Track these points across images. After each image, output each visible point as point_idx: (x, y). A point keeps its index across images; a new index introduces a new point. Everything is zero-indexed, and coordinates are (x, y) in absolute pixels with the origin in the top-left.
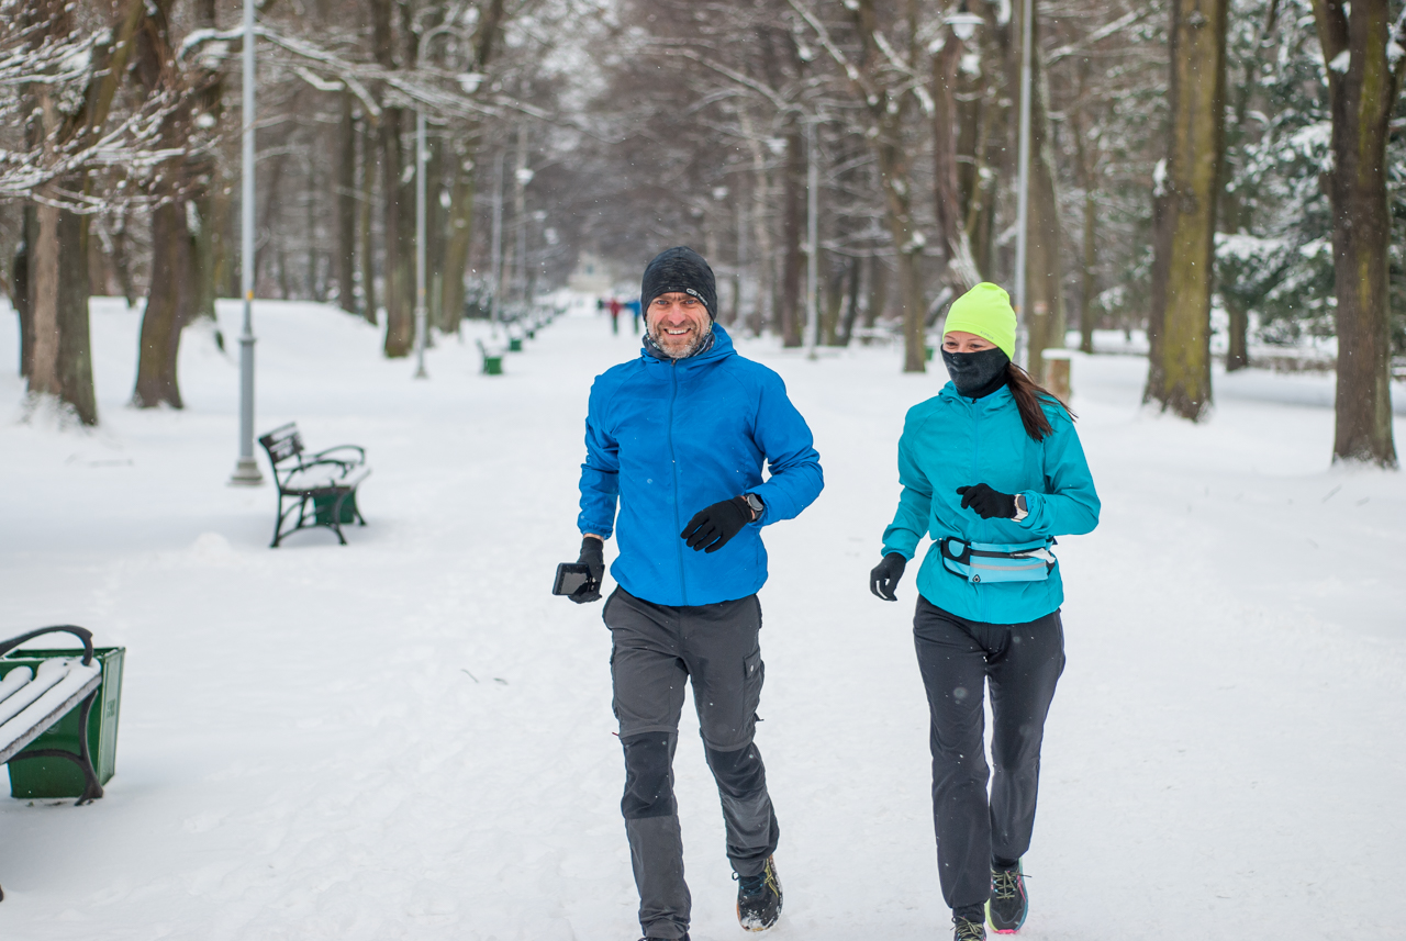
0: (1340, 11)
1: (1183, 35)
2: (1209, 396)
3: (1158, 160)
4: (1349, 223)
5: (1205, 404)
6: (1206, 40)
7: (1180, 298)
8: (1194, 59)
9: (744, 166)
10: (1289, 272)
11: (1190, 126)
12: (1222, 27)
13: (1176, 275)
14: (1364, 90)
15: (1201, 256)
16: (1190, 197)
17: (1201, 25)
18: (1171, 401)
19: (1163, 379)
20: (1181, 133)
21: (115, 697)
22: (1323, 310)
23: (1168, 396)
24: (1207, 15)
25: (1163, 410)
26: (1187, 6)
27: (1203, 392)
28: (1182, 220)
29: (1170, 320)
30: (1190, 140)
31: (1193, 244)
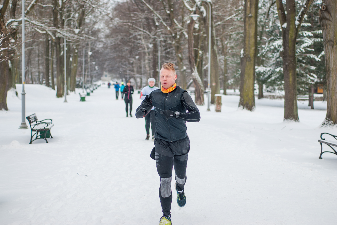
0: (284, 13)
1: (247, 19)
2: (254, 105)
3: (242, 49)
4: (287, 64)
5: (254, 107)
6: (253, 20)
7: (247, 81)
8: (250, 25)
9: (143, 51)
10: (273, 75)
11: (249, 41)
12: (256, 17)
13: (246, 76)
14: (290, 32)
15: (252, 72)
16: (249, 58)
17: (251, 17)
18: (245, 106)
19: (243, 101)
20: (247, 42)
22: (281, 84)
23: (245, 105)
24: (253, 14)
25: (243, 108)
26: (248, 12)
27: (253, 104)
28: (247, 63)
29: (245, 87)
30: (249, 44)
31: (250, 69)
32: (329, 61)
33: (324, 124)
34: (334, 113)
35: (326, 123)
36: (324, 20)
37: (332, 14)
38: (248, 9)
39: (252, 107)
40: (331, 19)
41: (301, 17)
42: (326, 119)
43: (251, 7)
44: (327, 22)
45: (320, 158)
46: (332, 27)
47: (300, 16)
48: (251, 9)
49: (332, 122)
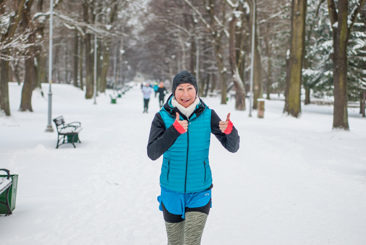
0: (335, 11)
1: (294, 17)
2: (300, 111)
3: (287, 50)
4: (337, 67)
5: (299, 113)
6: (300, 19)
7: (293, 85)
8: (297, 24)
10: (321, 79)
11: (296, 41)
12: (304, 15)
13: (292, 80)
14: (342, 32)
15: (299, 75)
16: (296, 60)
17: (299, 15)
18: (290, 112)
19: (289, 106)
20: (294, 43)
21: (16, 188)
22: (330, 89)
24: (301, 12)
25: (288, 115)
26: (295, 10)
28: (294, 65)
29: (290, 91)
30: (296, 44)
31: (297, 72)
38: (296, 6)
41: (354, 15)
43: (299, 4)
47: (352, 14)
48: (299, 6)
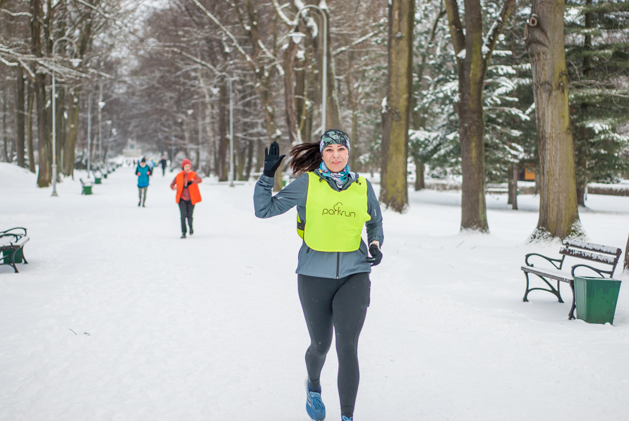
0: (461, 32)
1: (393, 42)
2: (407, 202)
3: (384, 97)
4: (466, 125)
5: (405, 205)
6: (404, 44)
7: (394, 158)
8: (398, 53)
10: (442, 146)
11: (397, 82)
12: (411, 38)
13: (392, 148)
14: (472, 66)
15: (402, 140)
16: (398, 114)
17: (401, 38)
18: (390, 204)
19: (387, 193)
20: (393, 85)
22: (457, 163)
23: (389, 202)
24: (403, 33)
25: (387, 208)
26: (395, 29)
27: (405, 200)
28: (394, 123)
29: (389, 168)
30: (397, 89)
31: (399, 134)
32: (544, 121)
33: (535, 237)
34: (552, 217)
35: (537, 235)
36: (534, 45)
37: (549, 34)
38: (395, 23)
39: (403, 205)
40: (546, 42)
41: (492, 38)
42: (538, 227)
43: (400, 20)
44: (540, 48)
45: (525, 300)
46: (549, 57)
47: (490, 36)
48: (402, 23)
49: (549, 233)
